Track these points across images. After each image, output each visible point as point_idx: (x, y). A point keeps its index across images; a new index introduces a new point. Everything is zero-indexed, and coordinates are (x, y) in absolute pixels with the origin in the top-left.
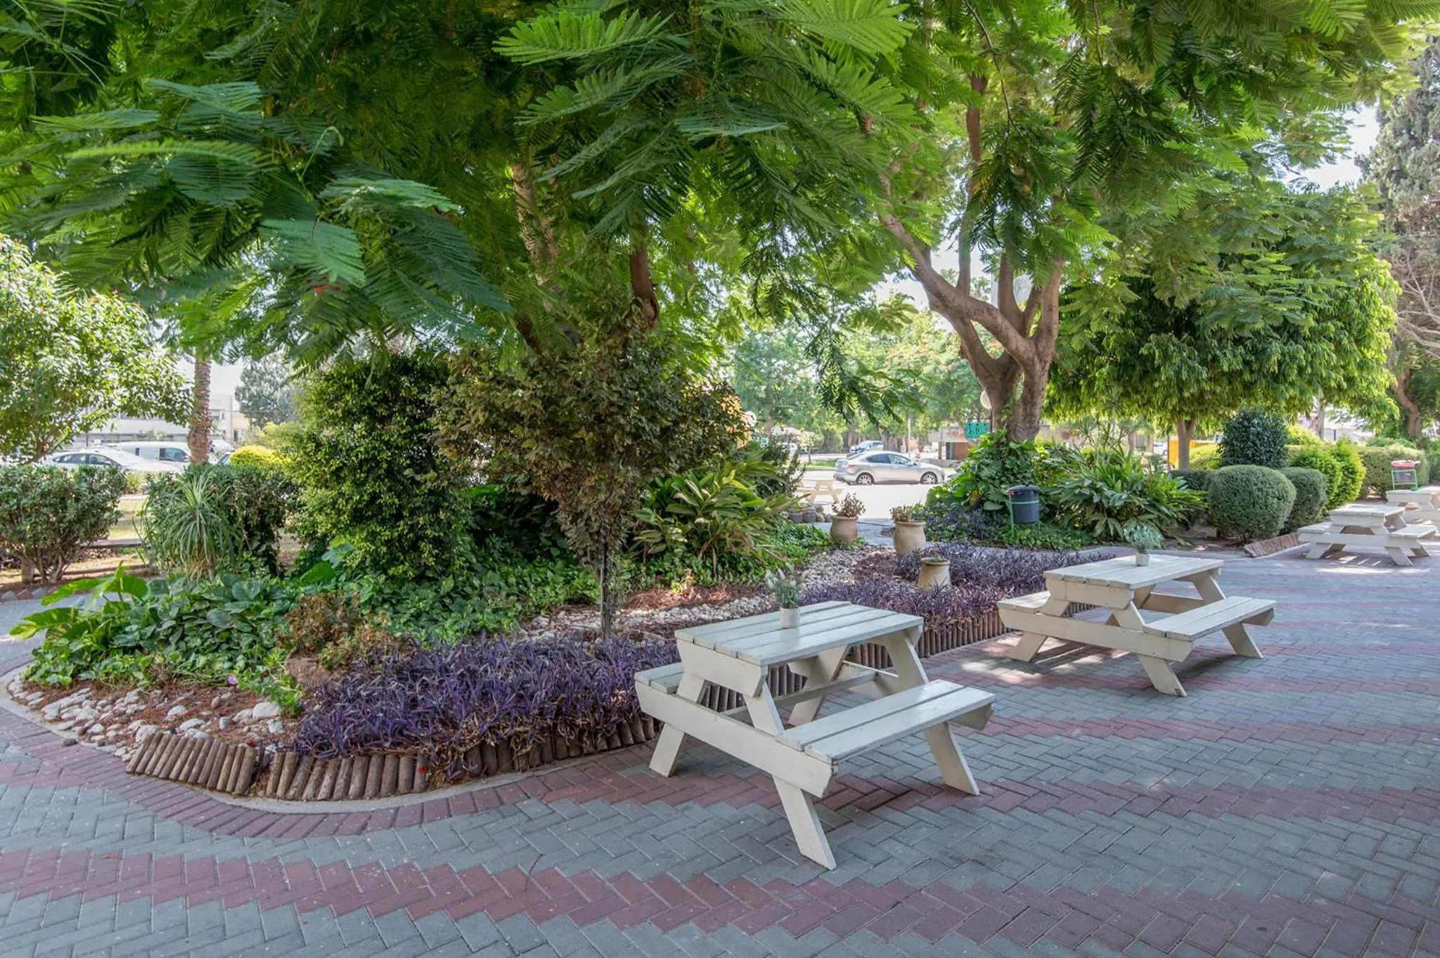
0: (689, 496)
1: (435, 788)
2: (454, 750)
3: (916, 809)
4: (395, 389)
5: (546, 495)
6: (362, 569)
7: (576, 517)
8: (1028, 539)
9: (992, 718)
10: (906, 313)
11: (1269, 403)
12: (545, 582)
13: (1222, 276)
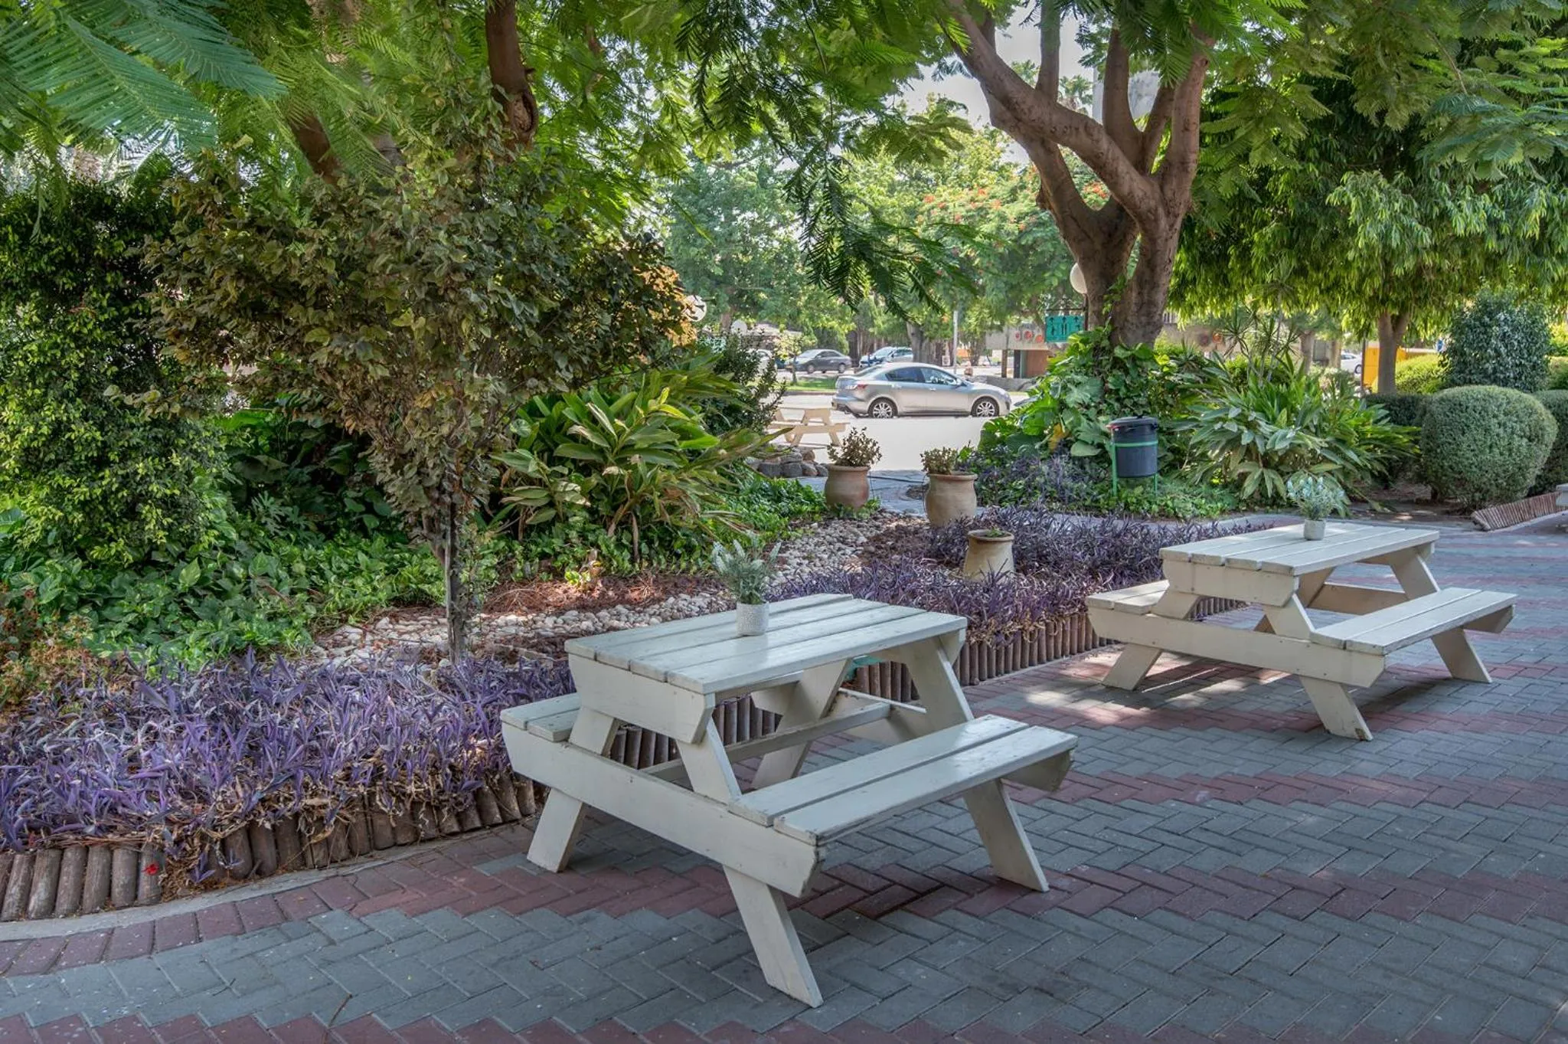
0: (592, 430)
1: (174, 897)
2: (203, 837)
3: (952, 913)
4: (86, 244)
5: (350, 424)
6: (42, 550)
7: (401, 460)
8: (1139, 502)
9: (1069, 775)
10: (954, 133)
11: (1523, 288)
12: (355, 570)
13: (1461, 77)
